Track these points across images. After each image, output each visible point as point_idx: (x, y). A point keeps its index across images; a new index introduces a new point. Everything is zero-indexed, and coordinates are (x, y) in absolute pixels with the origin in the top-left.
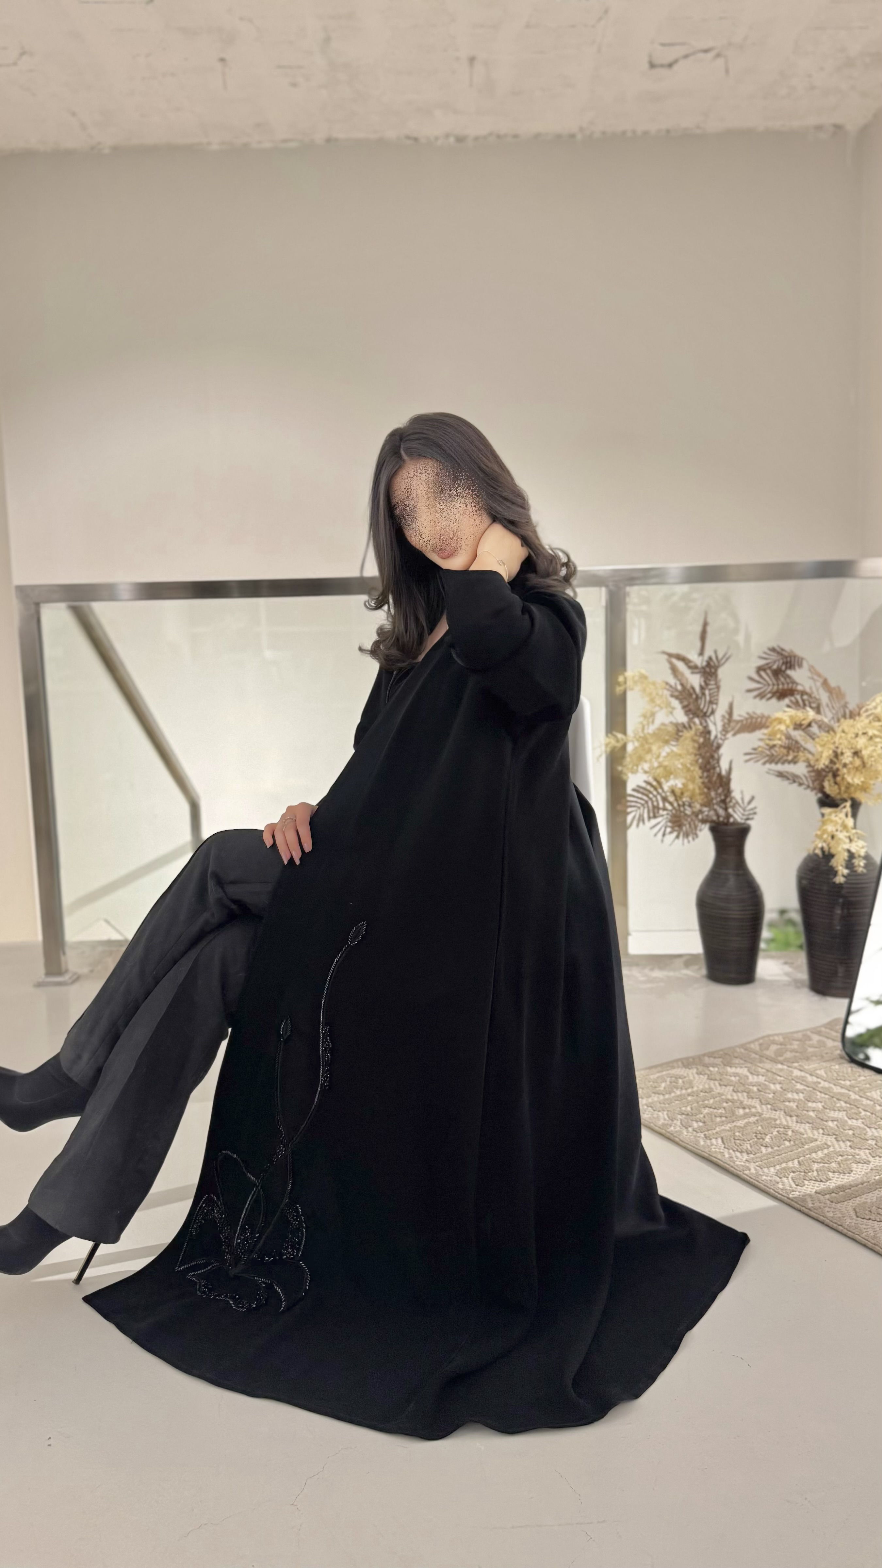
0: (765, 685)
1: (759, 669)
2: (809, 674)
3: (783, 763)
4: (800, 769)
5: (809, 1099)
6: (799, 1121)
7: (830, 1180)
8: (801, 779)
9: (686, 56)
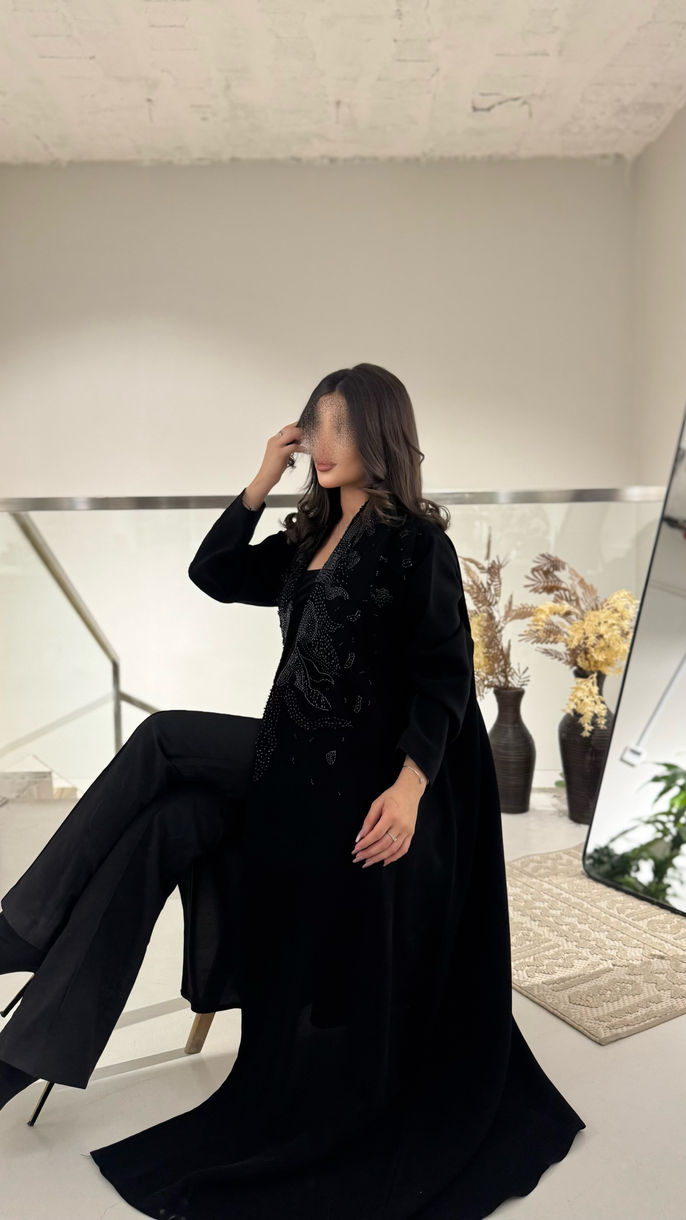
0: (538, 582)
1: (534, 570)
2: (569, 575)
3: (547, 643)
4: (561, 648)
5: (551, 907)
6: (541, 925)
7: (556, 973)
8: (562, 655)
9: (500, 103)
